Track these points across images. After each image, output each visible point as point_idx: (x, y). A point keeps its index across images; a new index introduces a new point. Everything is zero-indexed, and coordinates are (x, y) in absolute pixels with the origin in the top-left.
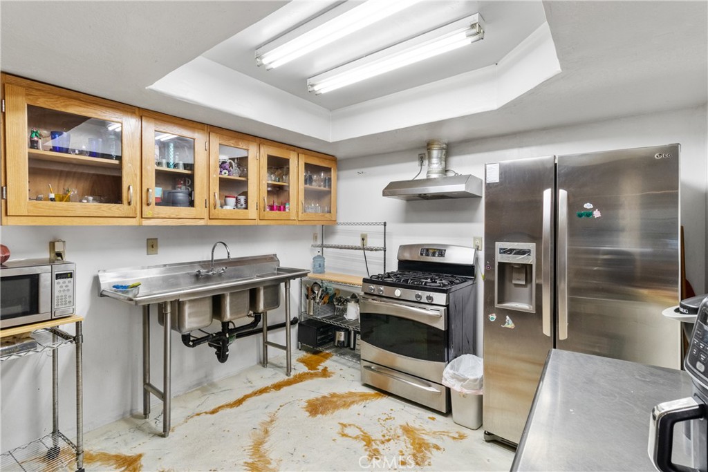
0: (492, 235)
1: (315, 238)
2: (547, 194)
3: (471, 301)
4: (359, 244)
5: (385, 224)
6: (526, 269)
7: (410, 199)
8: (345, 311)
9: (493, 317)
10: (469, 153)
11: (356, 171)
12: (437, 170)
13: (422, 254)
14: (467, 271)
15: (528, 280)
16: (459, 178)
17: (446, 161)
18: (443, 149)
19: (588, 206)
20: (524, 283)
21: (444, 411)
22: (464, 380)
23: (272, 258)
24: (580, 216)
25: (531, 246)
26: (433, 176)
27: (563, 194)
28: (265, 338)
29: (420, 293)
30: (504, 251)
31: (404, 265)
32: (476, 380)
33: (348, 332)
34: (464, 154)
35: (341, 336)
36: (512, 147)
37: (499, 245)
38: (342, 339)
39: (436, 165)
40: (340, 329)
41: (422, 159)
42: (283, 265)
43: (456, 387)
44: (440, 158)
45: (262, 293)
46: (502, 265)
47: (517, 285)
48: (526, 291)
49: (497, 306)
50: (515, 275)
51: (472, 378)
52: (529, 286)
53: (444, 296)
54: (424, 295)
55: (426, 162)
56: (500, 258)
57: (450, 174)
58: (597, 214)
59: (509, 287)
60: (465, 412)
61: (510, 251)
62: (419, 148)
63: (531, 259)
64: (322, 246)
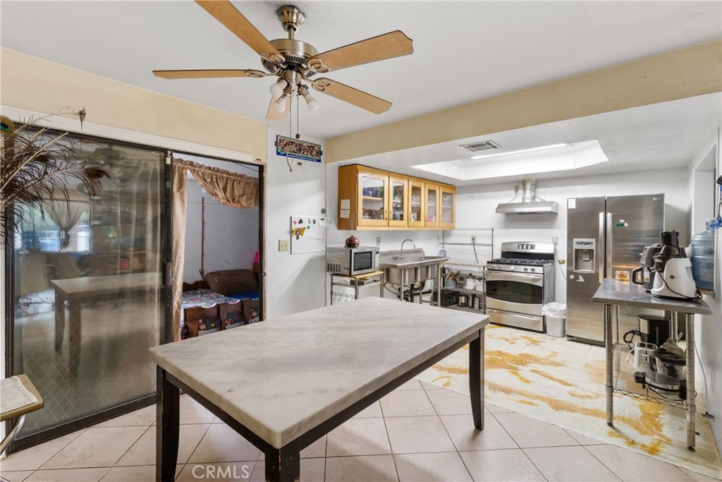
0: (571, 235)
1: (439, 238)
2: (601, 215)
3: (552, 274)
4: (470, 242)
5: (493, 230)
6: (590, 252)
7: (508, 214)
8: (465, 284)
9: (572, 277)
10: (550, 187)
11: (468, 195)
12: (529, 197)
13: (519, 248)
14: (549, 257)
15: (591, 258)
16: (544, 203)
17: (534, 191)
18: (533, 185)
19: (622, 221)
20: (588, 259)
21: (542, 330)
22: (555, 311)
23: (420, 251)
24: (618, 225)
25: (593, 240)
26: (528, 201)
27: (609, 215)
28: (420, 298)
29: (527, 267)
30: (578, 243)
31: (506, 254)
32: (561, 310)
33: (467, 297)
34: (546, 187)
35: (463, 300)
36: (577, 184)
37: (575, 240)
38: (463, 301)
39: (529, 194)
40: (462, 295)
41: (517, 189)
42: (427, 254)
43: (549, 315)
44: (531, 190)
45: (419, 271)
46: (577, 250)
47: (584, 261)
48: (590, 263)
49: (574, 271)
50: (584, 256)
51: (559, 309)
52: (591, 261)
53: (542, 268)
54: (529, 268)
55: (521, 192)
56: (576, 247)
57: (538, 200)
58: (626, 225)
59: (581, 262)
60: (555, 329)
61: (582, 243)
62: (515, 182)
63: (593, 247)
64: (444, 244)
